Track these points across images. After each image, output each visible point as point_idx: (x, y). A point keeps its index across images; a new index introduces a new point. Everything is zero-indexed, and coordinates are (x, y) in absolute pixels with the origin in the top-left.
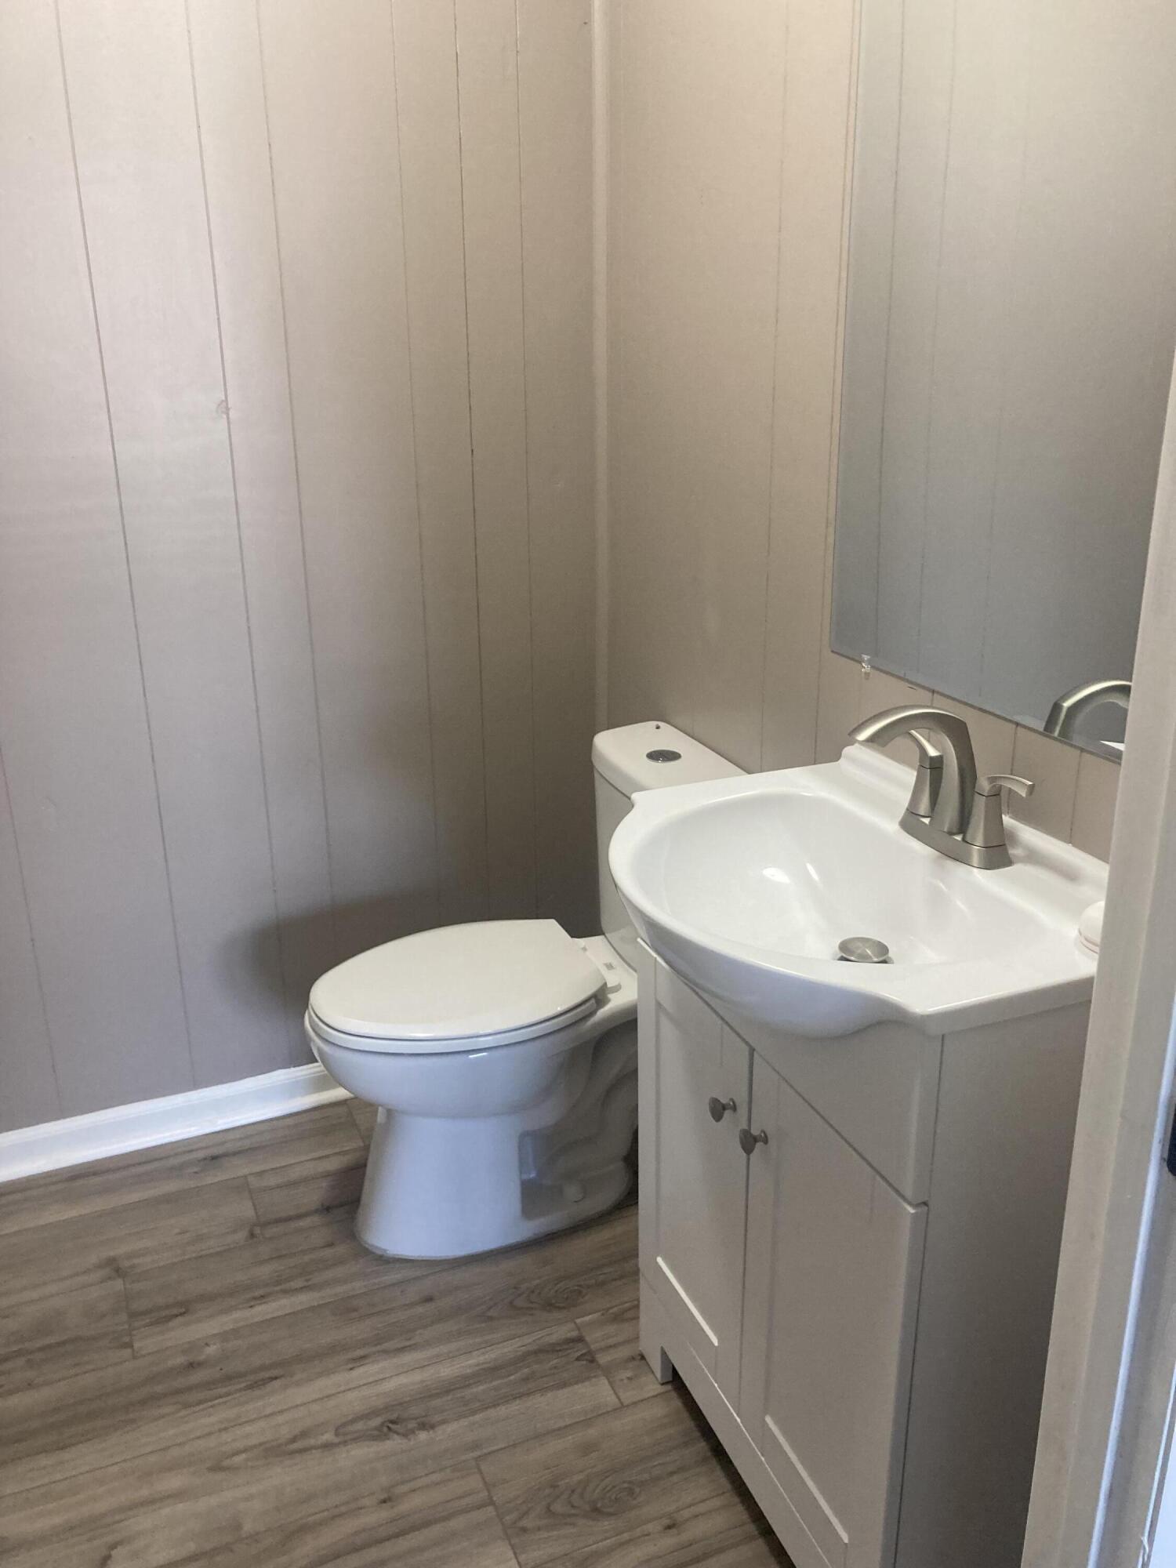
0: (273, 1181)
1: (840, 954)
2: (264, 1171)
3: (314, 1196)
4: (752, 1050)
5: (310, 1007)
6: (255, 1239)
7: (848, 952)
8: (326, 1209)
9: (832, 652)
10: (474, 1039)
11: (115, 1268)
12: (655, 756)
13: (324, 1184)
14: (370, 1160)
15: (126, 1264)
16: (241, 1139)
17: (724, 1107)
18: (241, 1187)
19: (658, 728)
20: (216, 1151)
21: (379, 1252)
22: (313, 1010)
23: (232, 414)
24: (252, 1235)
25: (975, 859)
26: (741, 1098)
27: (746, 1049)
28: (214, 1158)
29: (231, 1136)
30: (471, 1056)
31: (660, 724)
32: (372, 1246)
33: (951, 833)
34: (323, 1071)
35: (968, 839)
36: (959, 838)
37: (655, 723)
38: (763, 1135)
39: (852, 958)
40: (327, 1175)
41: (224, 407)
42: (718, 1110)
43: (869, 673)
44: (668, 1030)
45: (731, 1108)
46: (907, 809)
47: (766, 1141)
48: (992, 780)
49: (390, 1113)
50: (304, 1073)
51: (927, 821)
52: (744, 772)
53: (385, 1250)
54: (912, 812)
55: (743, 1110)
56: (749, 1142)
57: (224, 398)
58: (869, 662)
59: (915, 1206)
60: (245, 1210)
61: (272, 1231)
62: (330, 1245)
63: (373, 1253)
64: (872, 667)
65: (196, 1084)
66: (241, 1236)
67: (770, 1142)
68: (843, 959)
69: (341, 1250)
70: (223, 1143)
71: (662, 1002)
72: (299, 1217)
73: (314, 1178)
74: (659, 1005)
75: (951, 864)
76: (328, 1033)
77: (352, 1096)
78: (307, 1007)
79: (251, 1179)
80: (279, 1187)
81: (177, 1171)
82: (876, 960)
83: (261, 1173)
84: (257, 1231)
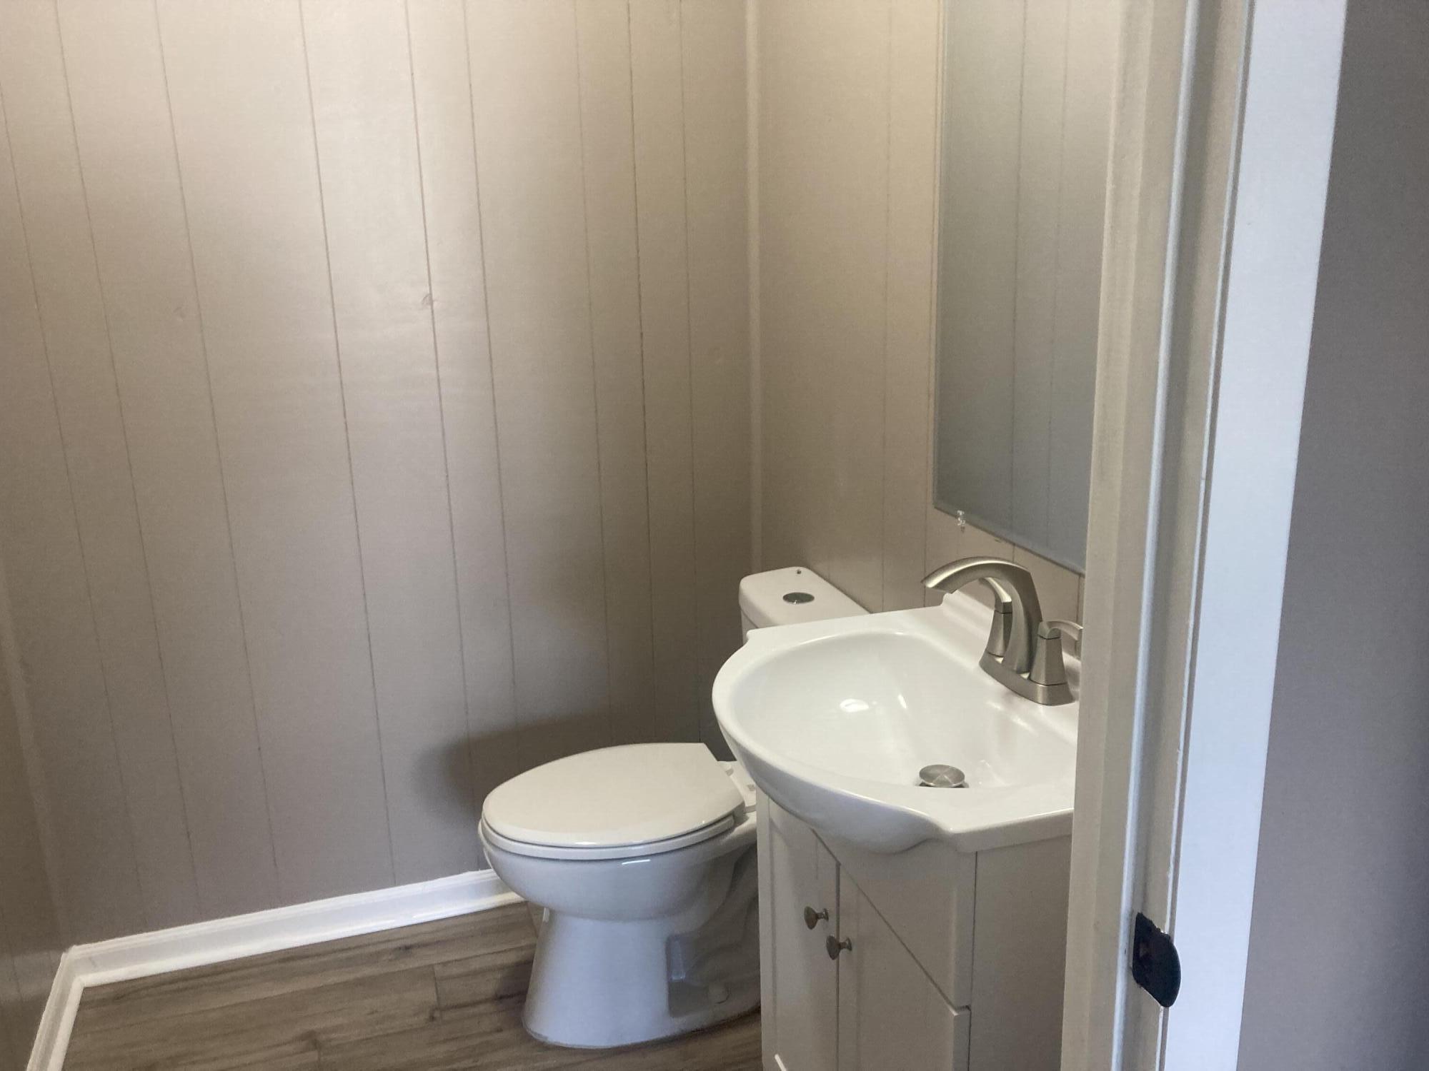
0: (455, 970)
1: (922, 781)
2: (449, 962)
3: (489, 986)
4: (838, 865)
5: (483, 817)
6: (435, 1022)
7: (928, 777)
8: (499, 998)
9: (935, 508)
10: (629, 848)
11: (312, 1040)
12: (790, 598)
13: (499, 976)
14: (536, 955)
15: (323, 1037)
16: (432, 932)
17: (817, 917)
18: (428, 974)
19: (799, 572)
20: (408, 942)
21: (541, 1040)
22: (485, 820)
23: (435, 304)
24: (432, 1018)
25: (1040, 698)
26: (832, 908)
27: (834, 863)
28: (407, 948)
29: (424, 929)
30: (624, 864)
31: (801, 569)
32: (535, 1034)
33: (1019, 672)
34: (494, 877)
35: (1033, 678)
36: (1026, 676)
37: (796, 569)
38: (847, 943)
39: (932, 784)
40: (502, 968)
41: (429, 300)
42: (812, 918)
43: (964, 528)
44: (779, 843)
45: (824, 917)
46: (986, 650)
47: (850, 948)
48: (1051, 624)
49: (552, 912)
50: (485, 876)
51: (1000, 660)
52: (866, 612)
53: (546, 1038)
54: (990, 653)
55: (832, 919)
56: (835, 947)
57: (428, 292)
58: (964, 517)
59: (956, 1009)
60: (428, 995)
61: (448, 1016)
62: (499, 1030)
63: (536, 1040)
64: (967, 522)
65: (395, 883)
66: (423, 1017)
67: (854, 949)
68: (922, 785)
69: (506, 1035)
70: (416, 935)
71: (774, 820)
72: (475, 1004)
73: (491, 970)
74: (771, 822)
75: (1018, 700)
76: (497, 839)
77: (522, 899)
78: (480, 818)
79: (437, 968)
80: (459, 976)
81: (374, 958)
82: (954, 785)
83: (445, 964)
84: (437, 1014)
